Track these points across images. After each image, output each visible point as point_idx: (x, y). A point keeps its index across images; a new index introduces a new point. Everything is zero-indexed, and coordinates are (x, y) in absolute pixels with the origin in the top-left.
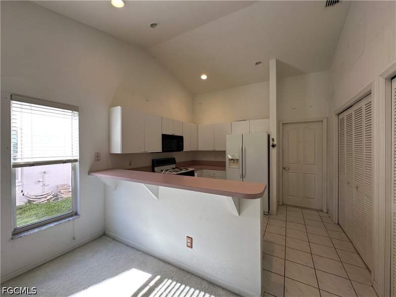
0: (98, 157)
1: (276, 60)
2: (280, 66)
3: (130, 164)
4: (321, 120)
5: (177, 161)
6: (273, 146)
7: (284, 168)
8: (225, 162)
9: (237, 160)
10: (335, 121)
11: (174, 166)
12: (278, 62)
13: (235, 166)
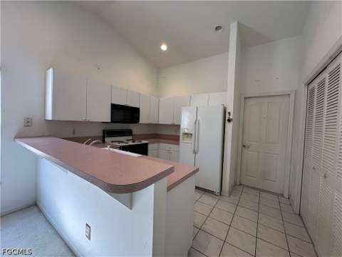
0: (28, 123)
1: (238, 23)
2: (242, 30)
3: (74, 133)
4: (289, 93)
5: (134, 133)
6: (229, 120)
7: (244, 146)
8: (179, 137)
9: (191, 135)
10: (304, 92)
11: (130, 138)
12: (239, 25)
13: (188, 141)
